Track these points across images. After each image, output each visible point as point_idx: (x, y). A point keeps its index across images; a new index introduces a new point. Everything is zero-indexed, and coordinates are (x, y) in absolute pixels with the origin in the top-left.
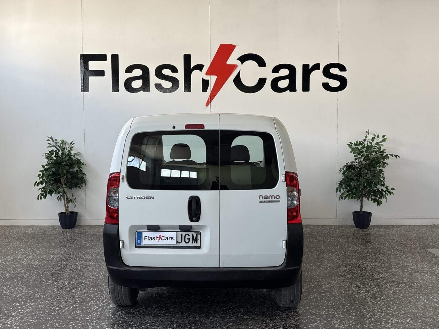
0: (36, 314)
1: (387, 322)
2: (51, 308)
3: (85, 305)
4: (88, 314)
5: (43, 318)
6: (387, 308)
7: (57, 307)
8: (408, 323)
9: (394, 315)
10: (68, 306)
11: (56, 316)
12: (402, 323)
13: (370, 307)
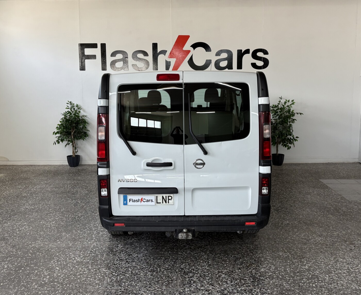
0: (64, 220)
1: (282, 224)
2: (72, 216)
3: (94, 215)
4: (97, 220)
5: (69, 222)
6: (284, 216)
7: (76, 216)
8: (295, 224)
9: (288, 220)
10: (83, 216)
11: (77, 221)
12: (292, 224)
13: (274, 215)
